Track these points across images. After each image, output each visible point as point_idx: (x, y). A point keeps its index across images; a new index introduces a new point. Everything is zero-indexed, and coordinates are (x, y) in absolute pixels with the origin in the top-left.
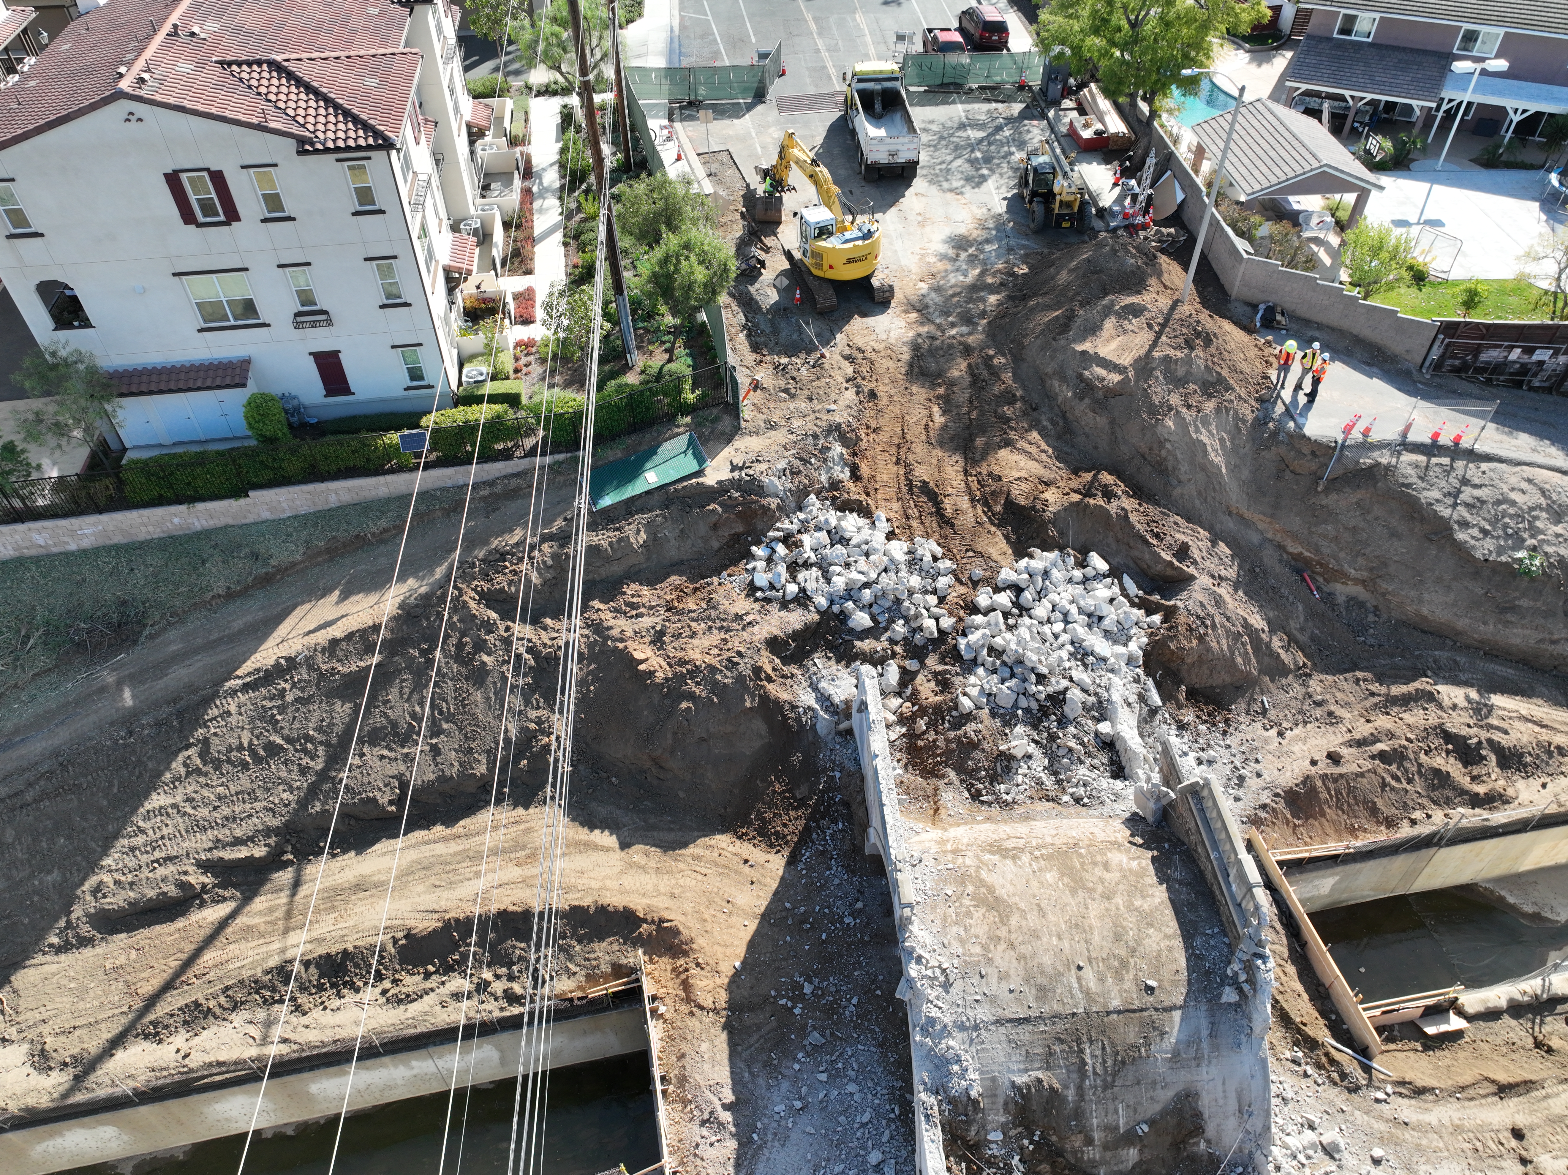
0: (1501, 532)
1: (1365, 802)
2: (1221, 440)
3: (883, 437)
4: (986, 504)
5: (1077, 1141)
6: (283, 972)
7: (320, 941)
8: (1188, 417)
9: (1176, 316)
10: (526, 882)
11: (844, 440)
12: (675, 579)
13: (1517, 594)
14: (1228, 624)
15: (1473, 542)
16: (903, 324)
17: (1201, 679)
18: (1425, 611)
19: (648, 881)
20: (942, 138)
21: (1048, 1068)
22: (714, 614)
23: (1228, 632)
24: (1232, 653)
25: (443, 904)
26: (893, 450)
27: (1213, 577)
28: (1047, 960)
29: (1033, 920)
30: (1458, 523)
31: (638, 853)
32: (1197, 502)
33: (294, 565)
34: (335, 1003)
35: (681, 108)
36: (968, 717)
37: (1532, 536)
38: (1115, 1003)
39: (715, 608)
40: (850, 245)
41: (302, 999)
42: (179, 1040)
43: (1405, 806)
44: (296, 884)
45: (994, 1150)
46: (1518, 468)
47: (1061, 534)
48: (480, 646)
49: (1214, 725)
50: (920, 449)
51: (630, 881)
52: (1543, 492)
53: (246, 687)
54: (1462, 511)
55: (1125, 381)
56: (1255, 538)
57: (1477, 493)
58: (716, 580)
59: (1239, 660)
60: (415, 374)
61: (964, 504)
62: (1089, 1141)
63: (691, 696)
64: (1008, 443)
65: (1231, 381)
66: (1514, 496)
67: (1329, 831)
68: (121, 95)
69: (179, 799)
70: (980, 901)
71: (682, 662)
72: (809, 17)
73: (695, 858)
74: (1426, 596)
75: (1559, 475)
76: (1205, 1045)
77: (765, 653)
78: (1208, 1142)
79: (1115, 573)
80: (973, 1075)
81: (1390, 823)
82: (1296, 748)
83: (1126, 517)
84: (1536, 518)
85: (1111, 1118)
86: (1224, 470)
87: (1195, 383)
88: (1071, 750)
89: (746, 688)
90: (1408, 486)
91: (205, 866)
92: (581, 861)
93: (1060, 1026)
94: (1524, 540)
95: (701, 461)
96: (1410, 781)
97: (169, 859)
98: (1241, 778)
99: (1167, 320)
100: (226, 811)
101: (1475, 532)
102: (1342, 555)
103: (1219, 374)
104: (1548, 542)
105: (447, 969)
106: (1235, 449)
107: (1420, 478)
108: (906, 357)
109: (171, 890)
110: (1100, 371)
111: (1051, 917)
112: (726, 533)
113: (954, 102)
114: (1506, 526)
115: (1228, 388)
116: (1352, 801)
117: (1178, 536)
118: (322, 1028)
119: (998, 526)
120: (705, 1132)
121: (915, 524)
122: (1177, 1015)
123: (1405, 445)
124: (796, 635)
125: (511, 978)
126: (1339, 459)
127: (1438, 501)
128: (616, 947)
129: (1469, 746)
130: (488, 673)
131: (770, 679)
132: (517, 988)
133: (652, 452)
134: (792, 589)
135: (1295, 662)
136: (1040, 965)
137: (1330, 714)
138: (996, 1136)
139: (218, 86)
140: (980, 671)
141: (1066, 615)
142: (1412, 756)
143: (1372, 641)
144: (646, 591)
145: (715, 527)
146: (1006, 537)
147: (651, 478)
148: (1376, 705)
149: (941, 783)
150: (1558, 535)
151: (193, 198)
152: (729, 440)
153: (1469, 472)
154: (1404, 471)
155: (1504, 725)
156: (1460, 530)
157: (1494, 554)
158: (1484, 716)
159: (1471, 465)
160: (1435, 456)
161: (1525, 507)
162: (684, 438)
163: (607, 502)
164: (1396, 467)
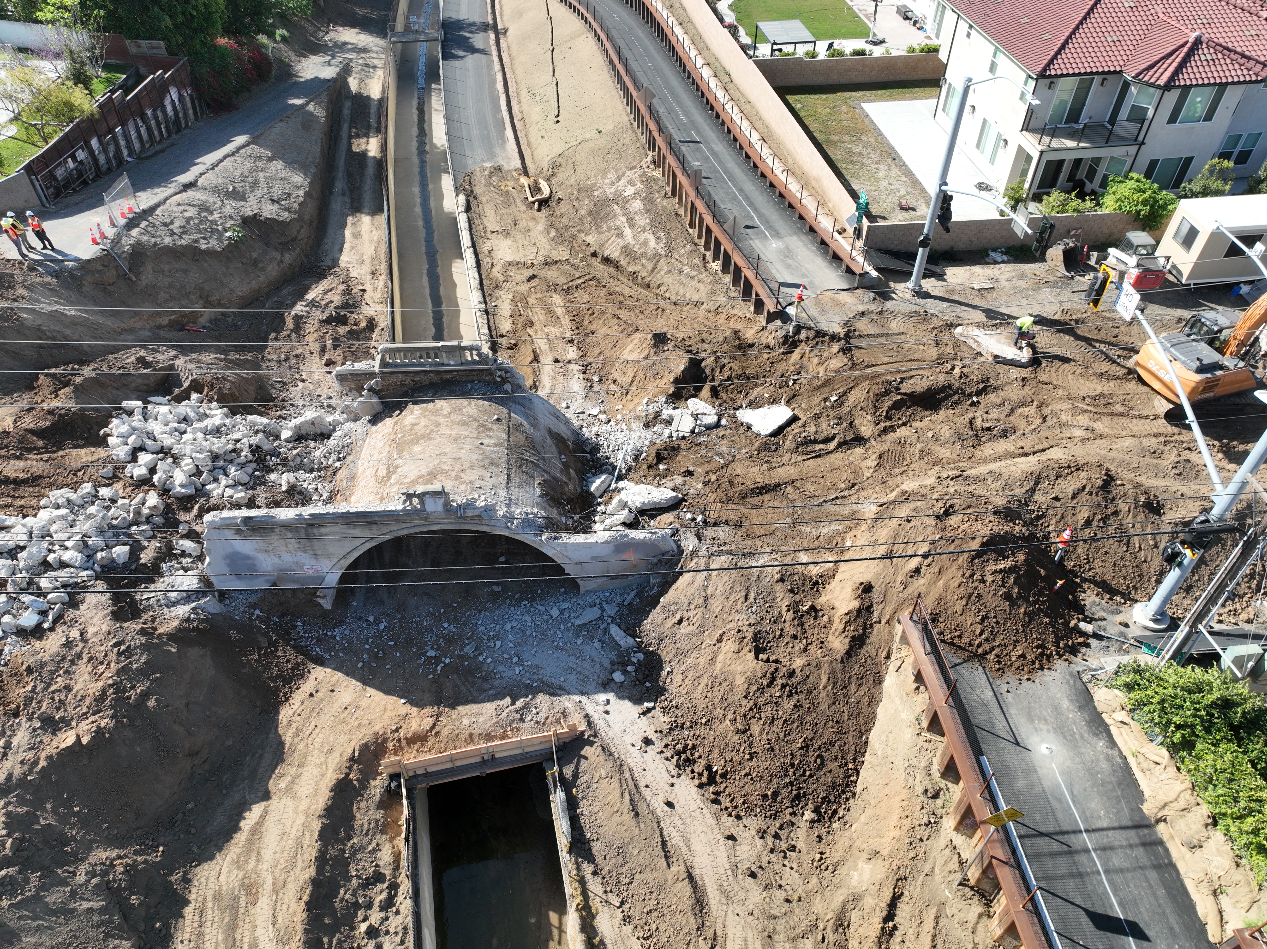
0: (208, 234)
2: (57, 302)
4: (29, 450)
8: (26, 306)
10: (279, 891)
13: (247, 254)
15: (209, 246)
19: (309, 775)
21: (534, 478)
24: (238, 375)
27: (173, 359)
28: (475, 456)
30: (193, 243)
31: (277, 784)
37: (217, 225)
38: (504, 435)
39: (42, 667)
46: (167, 204)
49: (285, 407)
51: (305, 789)
52: (190, 205)
54: (186, 237)
57: (176, 226)
59: (243, 375)
61: (19, 464)
63: (145, 696)
66: (186, 215)
73: (296, 735)
74: (231, 286)
76: (529, 412)
77: (127, 624)
79: (146, 401)
80: (535, 511)
82: (316, 377)
84: (205, 217)
85: (558, 468)
86: (83, 315)
88: (298, 454)
90: (156, 244)
92: (270, 837)
94: (218, 229)
101: (203, 241)
106: (68, 300)
107: (153, 237)
114: (205, 229)
117: (128, 361)
119: (60, 449)
120: (528, 718)
122: (512, 415)
123: (124, 229)
124: (115, 600)
125: (370, 904)
127: (174, 241)
128: (363, 804)
129: (336, 317)
131: (154, 629)
132: (381, 898)
134: (56, 595)
135: (252, 357)
136: (478, 461)
137: (296, 357)
138: (563, 519)
140: (210, 486)
146: (76, 447)
148: (297, 338)
150: (220, 218)
153: (159, 219)
154: (144, 240)
155: (326, 301)
156: (198, 245)
157: (221, 244)
158: (319, 304)
159: (155, 216)
160: (139, 224)
161: (196, 217)
164: (138, 241)
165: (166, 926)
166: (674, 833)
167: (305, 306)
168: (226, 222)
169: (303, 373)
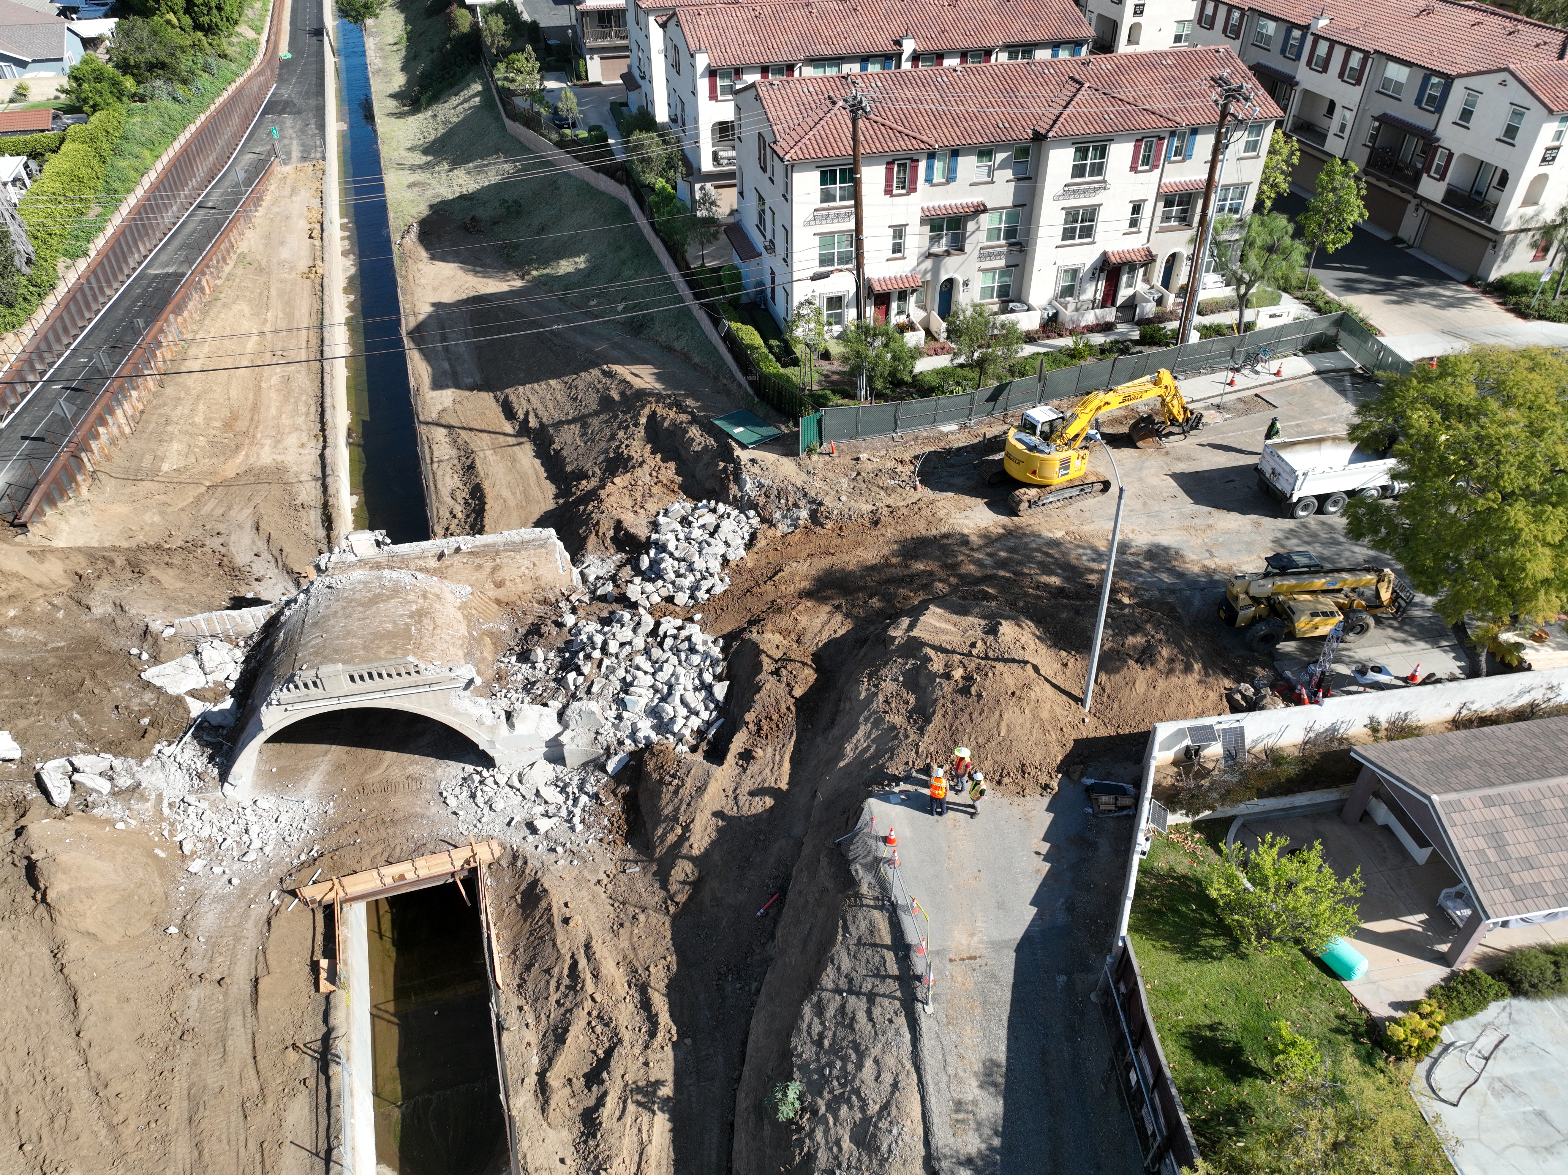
0: (824, 1060)
3: (836, 541)
6: (471, 455)
7: (485, 459)
8: (875, 705)
11: (814, 516)
15: (804, 1027)
16: (983, 526)
17: (641, 801)
21: (282, 642)
22: (648, 498)
23: (678, 808)
24: (664, 821)
25: (496, 487)
27: (734, 789)
28: (332, 623)
29: (357, 616)
30: (820, 1000)
35: (1354, 374)
36: (561, 626)
37: (828, 1106)
39: (653, 497)
42: (445, 440)
44: (519, 444)
47: (737, 651)
48: (627, 427)
50: (825, 563)
52: (885, 1107)
54: (834, 1003)
55: (897, 641)
58: (678, 494)
59: (660, 831)
60: (787, 312)
64: (837, 608)
65: (931, 729)
70: (377, 596)
71: (609, 496)
77: (612, 524)
79: (720, 709)
82: (584, 893)
84: (851, 1107)
86: (842, 764)
87: (916, 698)
90: (846, 928)
91: (527, 412)
94: (821, 1094)
96: (557, 1002)
97: (529, 401)
100: (549, 403)
101: (817, 1028)
103: (934, 714)
104: (827, 1131)
107: (859, 939)
108: (932, 533)
109: (517, 409)
110: (906, 623)
111: (357, 623)
112: (710, 482)
114: (831, 1065)
115: (921, 731)
116: (536, 942)
117: (768, 750)
119: (745, 622)
121: (744, 576)
123: (895, 912)
124: (629, 535)
126: (852, 840)
127: (839, 968)
129: (602, 1074)
130: (614, 439)
131: (597, 534)
133: (763, 425)
135: (676, 893)
136: (329, 621)
137: (621, 925)
142: (578, 999)
144: (670, 472)
145: (712, 475)
148: (637, 972)
150: (838, 1143)
151: (761, 151)
152: (786, 455)
153: (886, 1002)
154: (860, 917)
155: (629, 1119)
156: (813, 1006)
157: (799, 1062)
158: (639, 1097)
159: (897, 1004)
160: (896, 955)
161: (857, 1083)
162: (776, 431)
163: (717, 422)
164: (862, 906)
165: (558, 488)
166: (260, 545)
167: (658, 1083)
168: (827, 1142)
169: (604, 896)
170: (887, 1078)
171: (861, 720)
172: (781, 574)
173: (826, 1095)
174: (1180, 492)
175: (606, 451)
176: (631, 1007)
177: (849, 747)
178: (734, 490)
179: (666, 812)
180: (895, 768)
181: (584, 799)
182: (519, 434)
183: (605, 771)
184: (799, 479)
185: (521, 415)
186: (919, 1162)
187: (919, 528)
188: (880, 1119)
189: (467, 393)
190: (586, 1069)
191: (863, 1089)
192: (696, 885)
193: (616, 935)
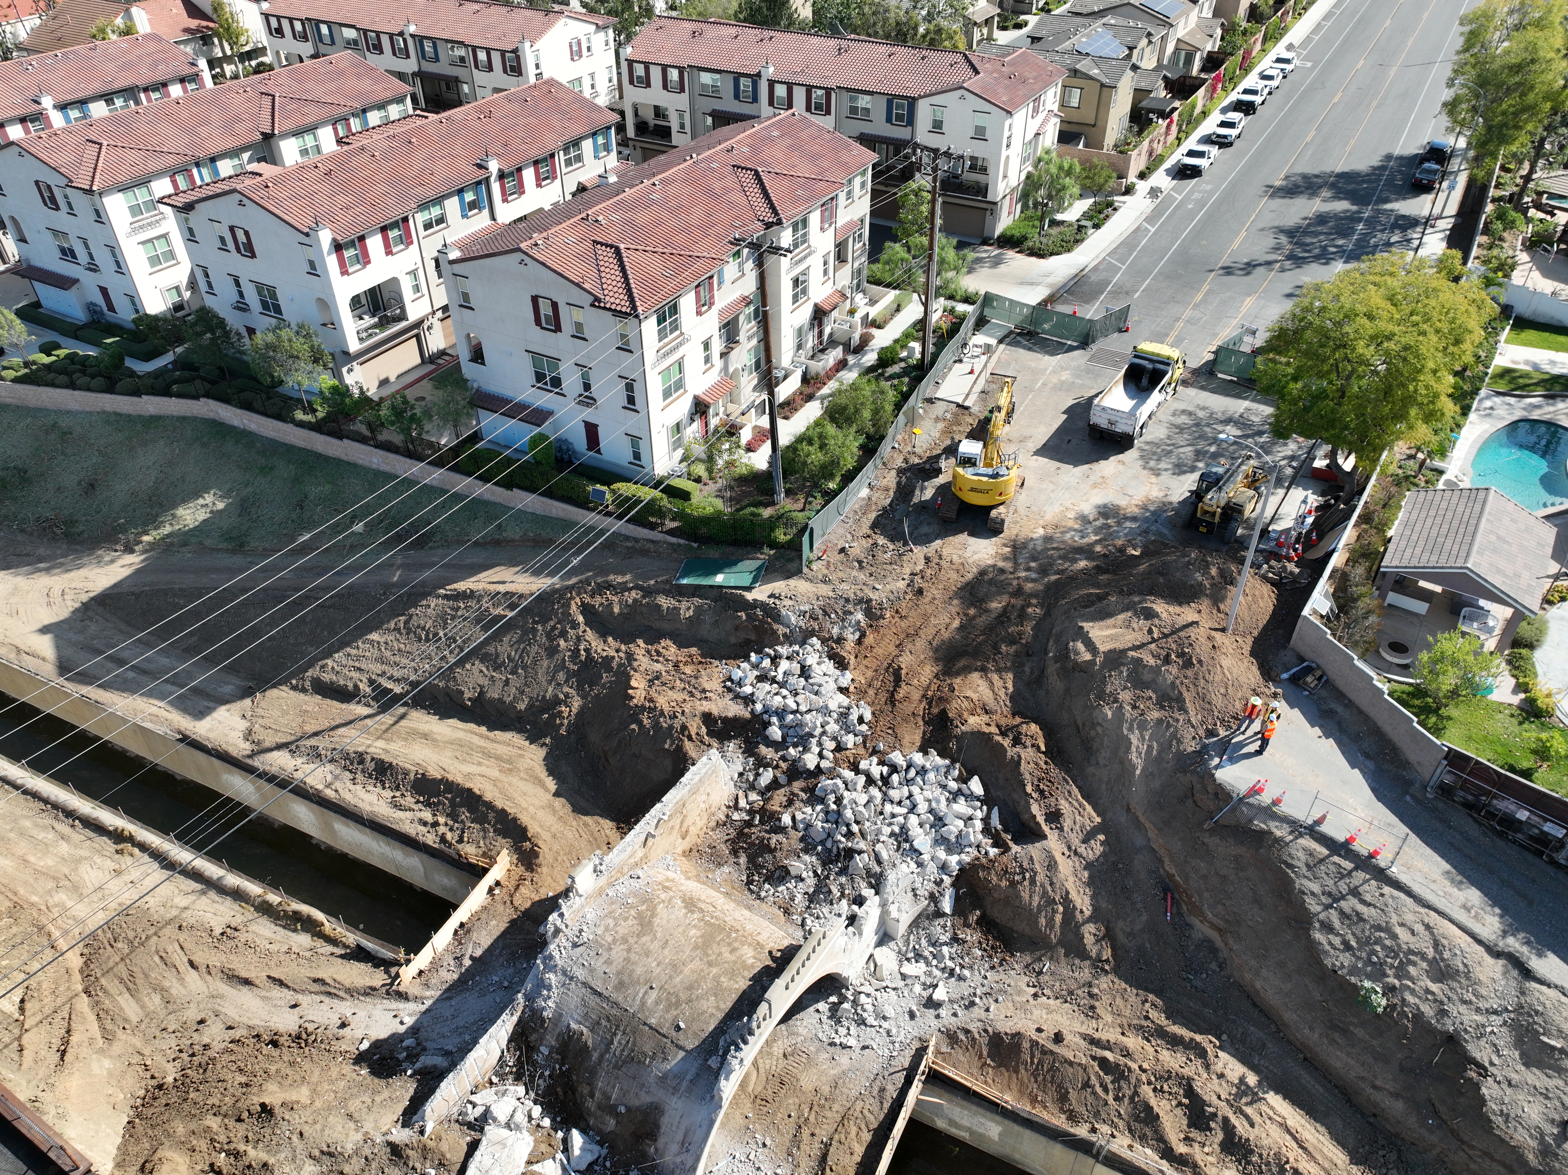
0: (1364, 955)
1: (1060, 1086)
2: (1150, 747)
3: (904, 624)
4: (930, 704)
5: (586, 1090)
6: (361, 758)
7: (386, 751)
8: (1128, 715)
9: (1182, 634)
10: (495, 782)
11: (869, 613)
12: (694, 650)
13: (1355, 1021)
14: (1049, 888)
15: (1328, 947)
16: (993, 552)
17: (998, 914)
18: (1258, 985)
19: (549, 819)
20: (1197, 425)
21: (592, 1031)
22: (693, 681)
23: (1045, 893)
24: (1039, 911)
25: (451, 769)
26: (902, 636)
27: (1069, 848)
28: (639, 970)
29: (655, 946)
30: (1322, 923)
31: (560, 802)
32: (1104, 787)
33: (513, 541)
34: (371, 788)
35: (1019, 334)
36: (782, 830)
37: (1397, 976)
38: (653, 1021)
39: (696, 678)
40: (976, 478)
41: (360, 776)
42: (299, 761)
43: (1097, 1114)
44: (403, 717)
45: (539, 1058)
46: (1423, 910)
47: (959, 749)
48: (563, 634)
49: (990, 957)
50: (920, 644)
51: (541, 814)
52: (1436, 944)
53: (446, 597)
54: (1334, 916)
55: (1092, 663)
56: (1139, 841)
57: (1360, 908)
58: (717, 663)
59: (1043, 921)
60: (637, 456)
61: (916, 695)
62: (592, 1096)
63: (640, 723)
64: (983, 670)
65: (1189, 705)
66: (1399, 930)
67: (1013, 1086)
68: (519, 250)
69: (382, 640)
70: (640, 916)
71: (651, 700)
72: (1205, 288)
73: (586, 825)
74: (1264, 972)
75: (1469, 940)
76: (685, 1084)
77: (698, 720)
78: (656, 1149)
79: (987, 801)
80: (550, 1003)
81: (1073, 1117)
82: (1037, 1013)
83: (1018, 763)
84: (1414, 964)
85: (609, 1089)
86: (1138, 772)
87: (1154, 691)
88: (830, 892)
89: (671, 736)
90: (1291, 866)
91: (371, 682)
92: (529, 788)
93: (614, 1011)
94: (1385, 975)
95: (755, 580)
96: (1117, 1099)
97: (360, 669)
98: (972, 1004)
99: (1173, 633)
100: (397, 659)
101: (1337, 941)
102: (1206, 895)
103: (1181, 693)
104: (1413, 992)
105: (428, 804)
106: (1159, 759)
107: (1307, 865)
108: (969, 577)
109: (351, 686)
110: (1080, 646)
111: (666, 952)
112: (742, 636)
113: (1245, 398)
114: (1374, 952)
115: (1183, 709)
116: (1048, 1077)
117: (1063, 802)
118: (355, 796)
119: (926, 723)
120: (452, 963)
121: (871, 692)
122: (682, 1054)
123: (1313, 831)
124: (726, 720)
125: (451, 830)
126: (1234, 810)
127: (1313, 894)
129: (1204, 1111)
130: (558, 652)
131: (690, 738)
132: (449, 836)
133: (735, 563)
134: (748, 690)
135: (1099, 954)
136: (633, 971)
137: (1092, 1008)
138: (545, 1050)
139: (578, 256)
140: (819, 808)
141: (914, 806)
142: (1133, 1081)
143: (1199, 984)
144: (673, 649)
145: (737, 628)
146: (924, 733)
147: (719, 579)
148: (1142, 1027)
149: (732, 860)
150: (1428, 991)
151: (542, 312)
152: (788, 578)
153: (1366, 887)
154: (1293, 852)
155: (1256, 1118)
156: (1320, 930)
157: (1345, 971)
158: (1244, 1100)
159: (1373, 882)
160: (1340, 856)
161: (1405, 947)
162: (759, 563)
163: (685, 581)
164: (1287, 844)
165: (526, 731)
166: (279, 995)
167: (1242, 1080)
168: (1420, 998)
169: (1051, 1001)
170: (1419, 928)
171: (1125, 732)
172: (903, 672)
173: (1390, 972)
174: (1058, 464)
175: (562, 666)
176: (1165, 1052)
177: (1133, 757)
178: (781, 630)
179: (1035, 904)
180: (1190, 746)
181: (945, 949)
182: (384, 709)
183: (944, 915)
184: (825, 590)
185: (365, 688)
186: (1486, 956)
187: (953, 579)
188: (1441, 954)
189: (247, 702)
190: (1185, 1122)
191: (1412, 947)
192: (1109, 936)
193: (1098, 1017)
